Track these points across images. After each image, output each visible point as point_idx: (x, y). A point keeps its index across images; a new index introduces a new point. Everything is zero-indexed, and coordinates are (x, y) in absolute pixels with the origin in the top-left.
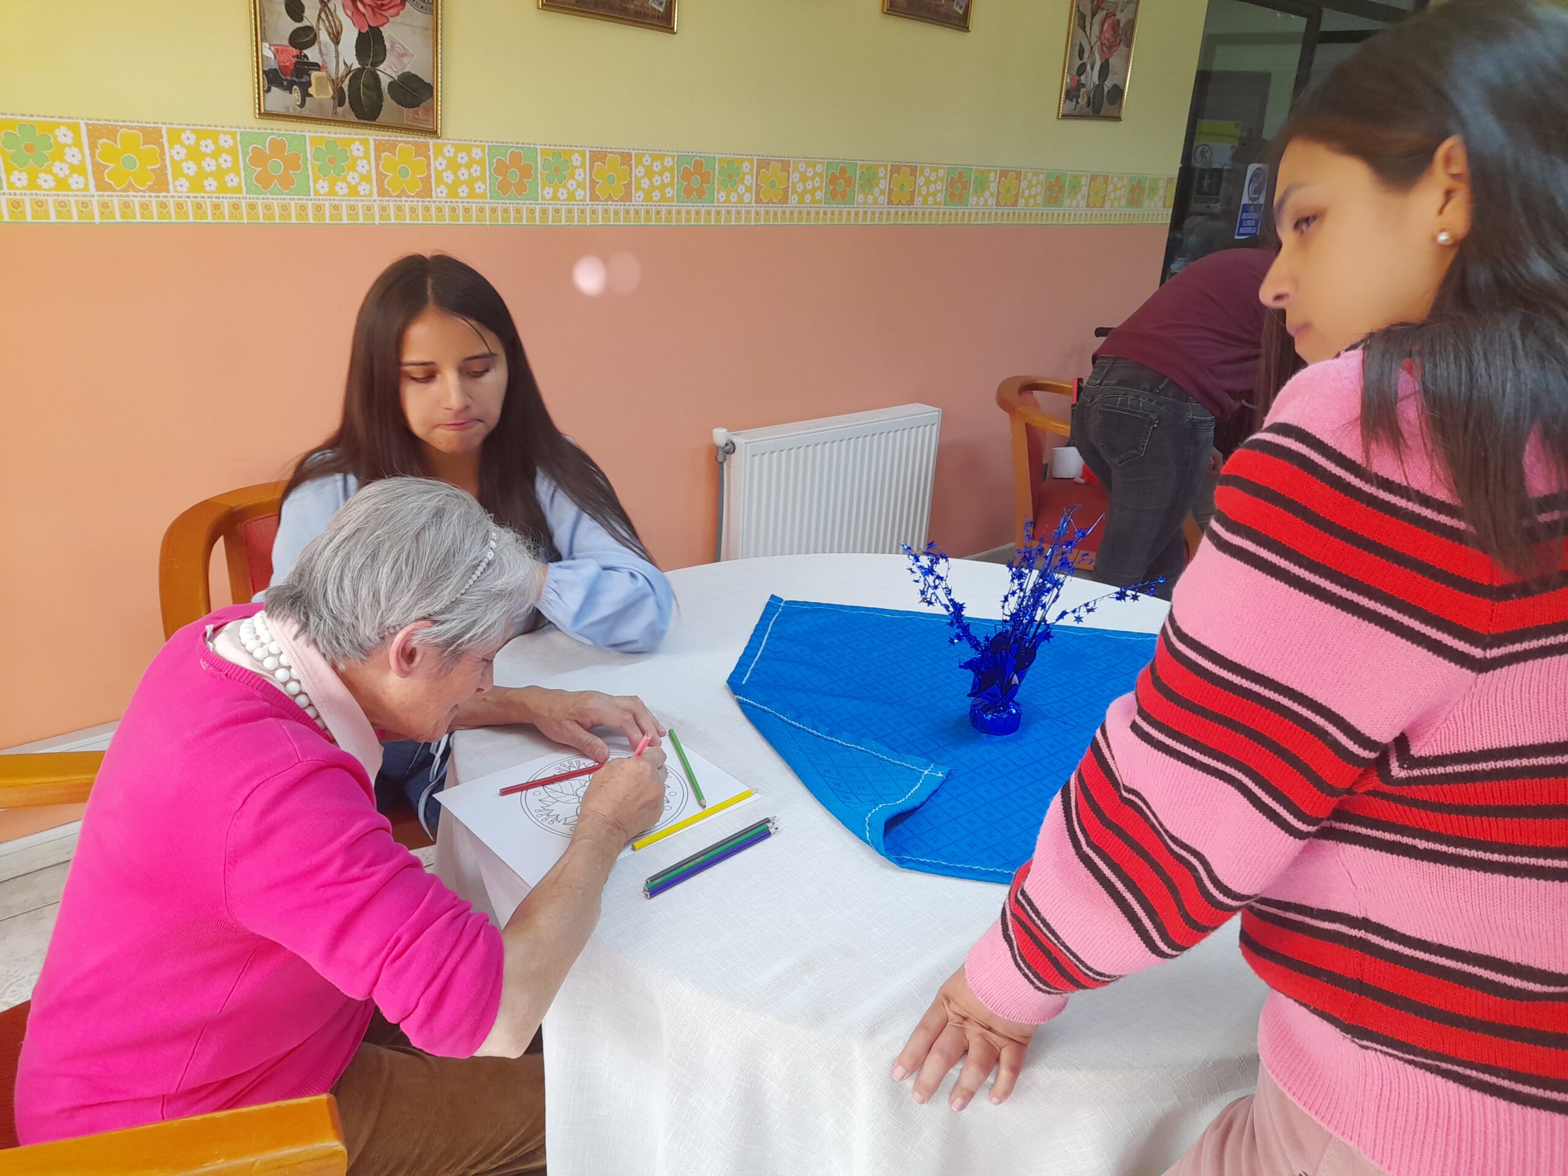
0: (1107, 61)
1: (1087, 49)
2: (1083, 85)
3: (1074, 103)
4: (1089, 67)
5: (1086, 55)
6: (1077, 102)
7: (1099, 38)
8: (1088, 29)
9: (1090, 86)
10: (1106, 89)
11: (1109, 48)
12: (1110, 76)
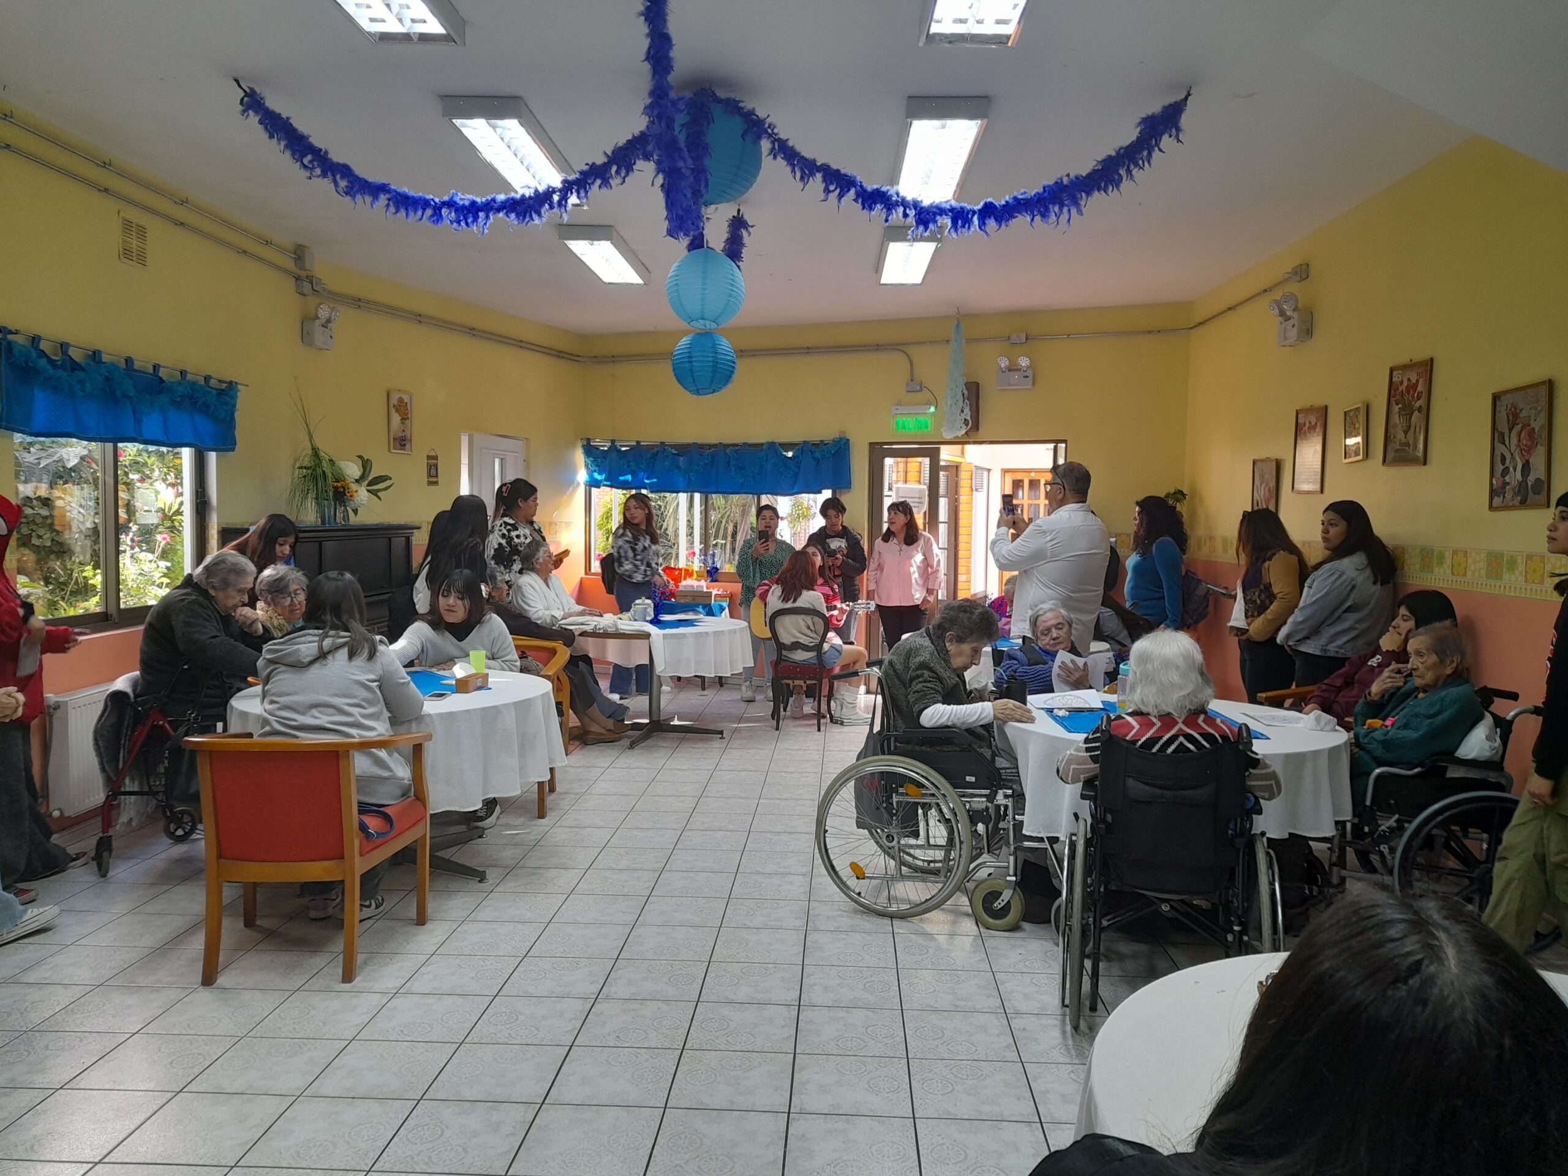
0: (1528, 461)
1: (1508, 456)
2: (1508, 484)
3: (1502, 498)
4: (1511, 469)
5: (1508, 462)
6: (1504, 497)
7: (1518, 446)
8: (1507, 442)
9: (1514, 483)
10: (1530, 484)
11: (1527, 450)
12: (1532, 473)
